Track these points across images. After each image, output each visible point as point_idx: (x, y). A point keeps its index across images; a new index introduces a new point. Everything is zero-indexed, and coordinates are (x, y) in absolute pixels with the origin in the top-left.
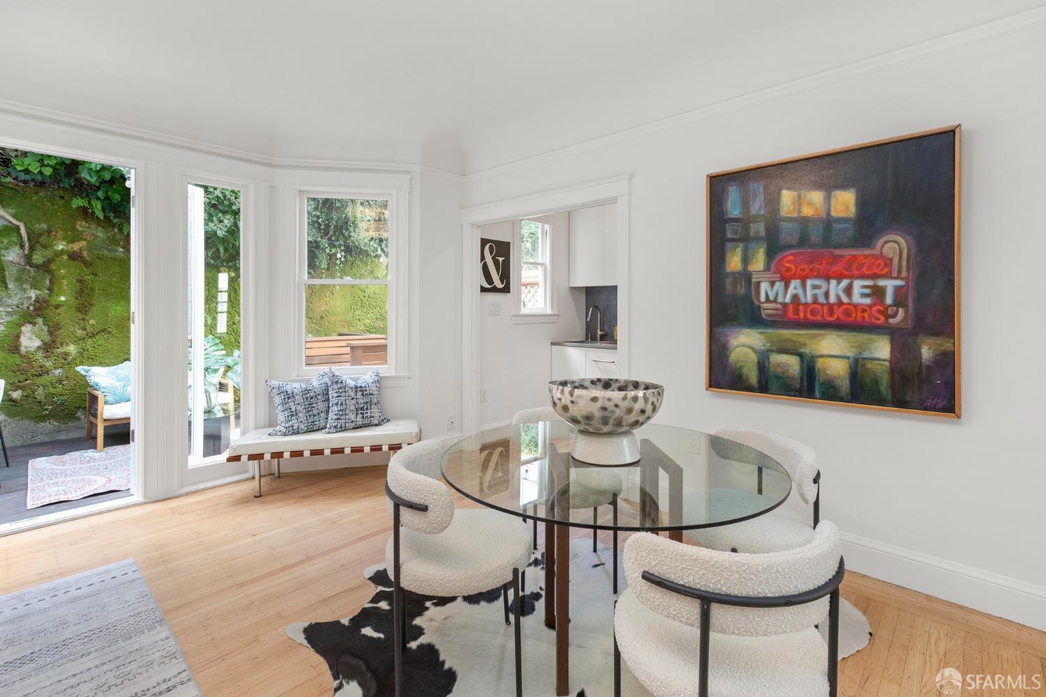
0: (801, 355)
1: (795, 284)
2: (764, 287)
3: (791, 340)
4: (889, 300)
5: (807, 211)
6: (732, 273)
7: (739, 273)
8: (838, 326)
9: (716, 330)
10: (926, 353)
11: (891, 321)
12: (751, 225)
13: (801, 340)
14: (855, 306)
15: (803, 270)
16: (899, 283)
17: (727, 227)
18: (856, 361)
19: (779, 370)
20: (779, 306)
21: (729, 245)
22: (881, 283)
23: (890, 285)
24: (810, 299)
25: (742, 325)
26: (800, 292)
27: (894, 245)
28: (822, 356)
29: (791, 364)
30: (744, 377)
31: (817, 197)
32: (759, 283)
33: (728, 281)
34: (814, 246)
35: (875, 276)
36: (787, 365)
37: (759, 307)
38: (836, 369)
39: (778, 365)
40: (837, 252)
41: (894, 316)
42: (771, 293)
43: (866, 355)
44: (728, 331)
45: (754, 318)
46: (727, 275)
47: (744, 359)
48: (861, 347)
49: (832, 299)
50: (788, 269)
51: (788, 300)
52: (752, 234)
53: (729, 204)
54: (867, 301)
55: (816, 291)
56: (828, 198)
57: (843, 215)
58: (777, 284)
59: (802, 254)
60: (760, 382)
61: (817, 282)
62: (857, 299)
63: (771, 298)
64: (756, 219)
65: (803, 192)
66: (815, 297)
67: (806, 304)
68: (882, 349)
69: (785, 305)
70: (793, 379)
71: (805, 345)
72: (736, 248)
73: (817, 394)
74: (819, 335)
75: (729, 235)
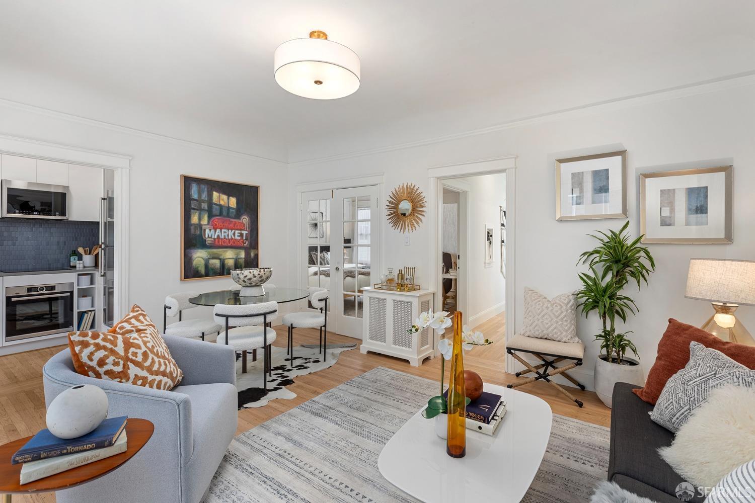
0: (220, 259)
1: (218, 230)
2: (207, 231)
3: (217, 254)
4: (244, 238)
5: (222, 203)
6: (194, 224)
7: (197, 224)
8: (231, 247)
9: (187, 251)
10: (252, 255)
11: (245, 245)
12: (202, 204)
13: (220, 253)
14: (236, 240)
15: (221, 225)
16: (247, 232)
17: (192, 203)
18: (236, 259)
19: (213, 266)
20: (213, 240)
21: (192, 211)
22: (243, 232)
23: (244, 232)
24: (223, 237)
25: (198, 248)
26: (220, 234)
27: (245, 219)
28: (227, 259)
29: (216, 263)
30: (199, 271)
31: (225, 197)
32: (205, 230)
33: (192, 228)
34: (224, 216)
35: (241, 230)
36: (215, 263)
37: (205, 240)
38: (230, 263)
39: (212, 264)
40: (231, 220)
41: (245, 243)
42: (210, 234)
43: (239, 257)
44: (192, 251)
45: (204, 245)
46: (192, 225)
47: (199, 263)
48: (238, 254)
49: (230, 237)
50: (216, 225)
51: (216, 237)
52: (202, 208)
53: (193, 192)
54: (239, 238)
55: (225, 234)
56: (228, 199)
57: (232, 206)
58: (212, 230)
59: (220, 219)
60: (205, 273)
61: (225, 230)
62: (237, 237)
63: (210, 236)
64: (204, 201)
65: (221, 195)
66: (225, 236)
67: (222, 239)
68: (242, 255)
69: (214, 239)
70: (217, 269)
71: (221, 255)
72: (196, 213)
73: (225, 274)
74: (225, 251)
75: (193, 207)
